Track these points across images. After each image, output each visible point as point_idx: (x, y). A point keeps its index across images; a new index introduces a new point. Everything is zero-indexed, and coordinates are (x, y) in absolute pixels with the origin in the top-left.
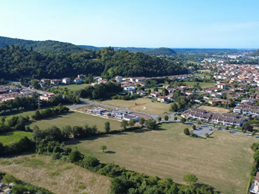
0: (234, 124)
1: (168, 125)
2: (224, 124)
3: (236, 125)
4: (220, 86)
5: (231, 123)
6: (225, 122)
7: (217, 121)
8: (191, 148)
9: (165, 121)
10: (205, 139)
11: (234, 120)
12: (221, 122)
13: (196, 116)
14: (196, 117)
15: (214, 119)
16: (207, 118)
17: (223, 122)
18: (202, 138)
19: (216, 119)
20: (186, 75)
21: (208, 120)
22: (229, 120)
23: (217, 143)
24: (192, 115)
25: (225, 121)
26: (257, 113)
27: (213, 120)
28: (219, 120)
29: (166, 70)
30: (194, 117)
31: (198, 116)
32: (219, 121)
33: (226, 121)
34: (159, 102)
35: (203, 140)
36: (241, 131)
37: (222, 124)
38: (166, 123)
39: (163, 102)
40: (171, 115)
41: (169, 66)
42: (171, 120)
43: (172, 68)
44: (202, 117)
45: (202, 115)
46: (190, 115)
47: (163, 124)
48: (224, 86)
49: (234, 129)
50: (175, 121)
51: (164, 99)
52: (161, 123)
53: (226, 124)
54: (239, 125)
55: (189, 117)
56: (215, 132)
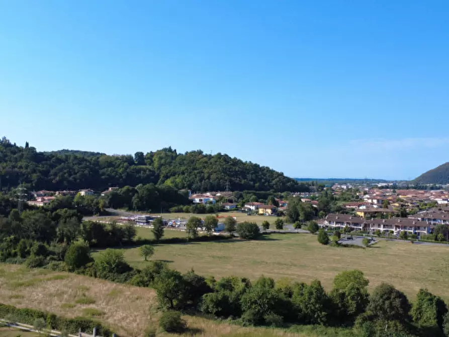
0: (416, 231)
1: (284, 236)
2: (395, 234)
3: (419, 233)
4: (372, 201)
5: (410, 231)
6: (398, 230)
7: (382, 229)
8: (339, 258)
9: (277, 231)
10: (364, 248)
11: (415, 223)
12: (390, 229)
13: (337, 223)
14: (337, 226)
15: (374, 225)
16: (361, 226)
17: (393, 230)
18: (358, 247)
19: (379, 226)
20: (307, 193)
21: (363, 228)
22: (405, 225)
23: (391, 253)
24: (330, 222)
25: (397, 227)
27: (372, 228)
28: (384, 226)
29: (270, 184)
30: (334, 225)
31: (342, 223)
32: (384, 229)
33: (399, 228)
34: (262, 215)
35: (360, 250)
36: (432, 242)
37: (393, 232)
38: (279, 233)
39: (269, 215)
40: (287, 227)
41: (276, 178)
42: (289, 230)
43: (282, 182)
44: (350, 222)
45: (349, 220)
46: (326, 223)
47: (272, 234)
48: (378, 201)
49: (418, 238)
50: (296, 231)
51: (272, 210)
52: (269, 233)
53: (398, 232)
54: (426, 232)
55: (324, 226)
56: (380, 242)
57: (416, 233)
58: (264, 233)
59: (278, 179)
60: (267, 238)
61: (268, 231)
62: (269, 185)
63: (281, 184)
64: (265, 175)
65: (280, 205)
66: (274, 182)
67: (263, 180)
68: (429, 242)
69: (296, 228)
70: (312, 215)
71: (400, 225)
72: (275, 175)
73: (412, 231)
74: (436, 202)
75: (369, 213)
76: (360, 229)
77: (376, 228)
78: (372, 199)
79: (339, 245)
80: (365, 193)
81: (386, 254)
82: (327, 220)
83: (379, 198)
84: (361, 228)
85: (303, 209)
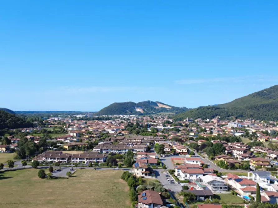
0: (98, 161)
1: (15, 172)
2: (86, 163)
3: (99, 161)
4: (73, 134)
6: (87, 160)
7: (78, 161)
8: (51, 190)
9: (9, 169)
10: (67, 179)
11: (97, 156)
12: (83, 160)
13: (51, 159)
15: (74, 158)
16: (66, 159)
17: (85, 161)
18: (64, 178)
19: (77, 159)
20: (32, 128)
21: (68, 160)
22: (91, 158)
23: (83, 181)
24: (46, 158)
25: (87, 159)
26: (117, 151)
27: (73, 161)
28: (80, 159)
30: (49, 160)
31: (55, 159)
32: (80, 161)
33: (88, 159)
35: (66, 180)
36: (106, 167)
37: (84, 162)
38: (11, 170)
39: (4, 152)
40: (17, 163)
41: (9, 118)
42: (18, 167)
43: (14, 121)
44: (59, 158)
45: (59, 156)
46: (44, 159)
47: (6, 172)
48: (77, 134)
49: (98, 165)
50: (23, 167)
51: (6, 148)
52: (3, 172)
53: (88, 162)
54: (102, 161)
55: (43, 161)
56: (77, 171)
57: (97, 162)
59: (11, 119)
60: (2, 177)
61: (3, 170)
62: (4, 124)
63: (13, 122)
65: (12, 141)
66: (8, 121)
68: (104, 167)
70: (35, 151)
71: (89, 158)
72: (8, 117)
73: (95, 161)
75: (71, 146)
76: (65, 161)
77: (75, 160)
78: (73, 133)
79: (52, 178)
80: (70, 126)
81: (80, 182)
82: (44, 157)
83: (77, 132)
84: (66, 161)
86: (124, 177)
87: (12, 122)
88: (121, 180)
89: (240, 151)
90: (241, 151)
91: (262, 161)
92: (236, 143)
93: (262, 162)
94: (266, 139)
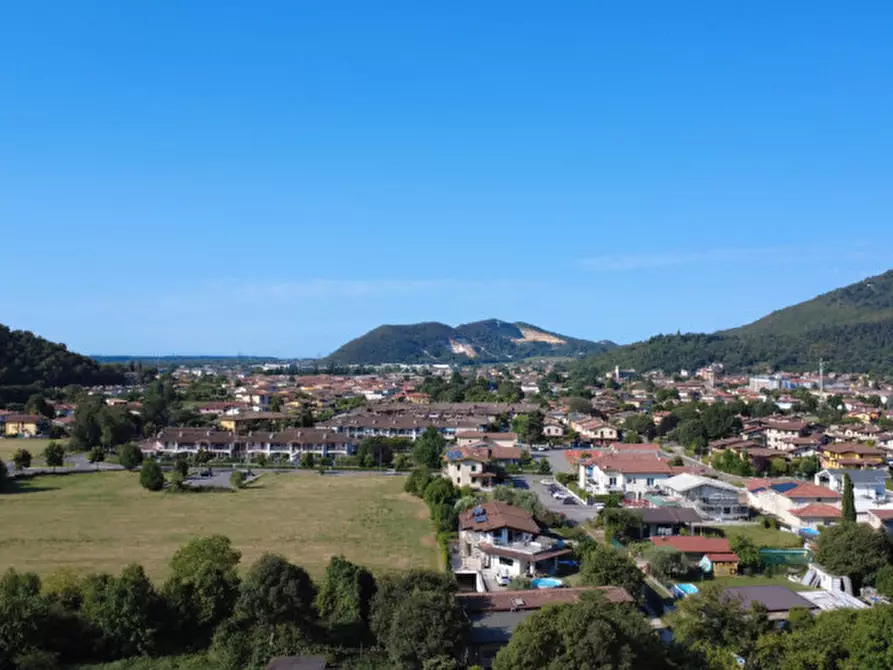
0: (330, 452)
1: (65, 479)
2: (291, 459)
3: (334, 454)
4: (251, 399)
5: (318, 452)
6: (297, 451)
7: (268, 452)
8: (182, 515)
9: (50, 469)
10: (233, 491)
11: (327, 437)
12: (283, 451)
13: (181, 445)
14: (182, 450)
15: (253, 444)
16: (228, 448)
18: (222, 490)
19: (263, 446)
20: (118, 386)
21: (233, 452)
22: (309, 441)
23: (282, 496)
24: (166, 445)
25: (296, 445)
26: (390, 433)
27: (250, 452)
28: (272, 446)
30: (175, 450)
31: (191, 445)
32: (273, 452)
33: (299, 448)
34: (15, 436)
35: (227, 494)
36: (355, 469)
37: (287, 456)
38: (54, 473)
39: (31, 436)
40: (73, 459)
41: (48, 355)
42: (77, 467)
43: (63, 364)
44: (207, 441)
45: (206, 437)
46: (159, 446)
47: (39, 478)
48: (262, 398)
49: (331, 465)
50: (94, 466)
51: (38, 425)
52: (31, 477)
53: (298, 456)
54: (345, 452)
55: (155, 453)
56: (264, 476)
57: (328, 455)
58: (18, 477)
59: (53, 358)
60: (25, 487)
61: (28, 471)
62: (32, 371)
63: (61, 368)
64: (22, 349)
65: (58, 413)
66: (43, 363)
67: (17, 361)
68: (350, 469)
69: (92, 462)
70: (128, 431)
71: (301, 443)
72: (46, 351)
73: (321, 452)
74: (364, 397)
75: (245, 422)
76: (227, 454)
77: (257, 450)
78: (251, 395)
79: (183, 488)
80: (239, 384)
81: (273, 499)
82: (159, 440)
83: (264, 392)
84: (229, 451)
85: (109, 420)
86: (414, 484)
87: (58, 366)
88: (405, 495)
89: (790, 433)
90: (793, 432)
91: (861, 452)
92: (775, 418)
93: (861, 455)
94: (873, 416)
